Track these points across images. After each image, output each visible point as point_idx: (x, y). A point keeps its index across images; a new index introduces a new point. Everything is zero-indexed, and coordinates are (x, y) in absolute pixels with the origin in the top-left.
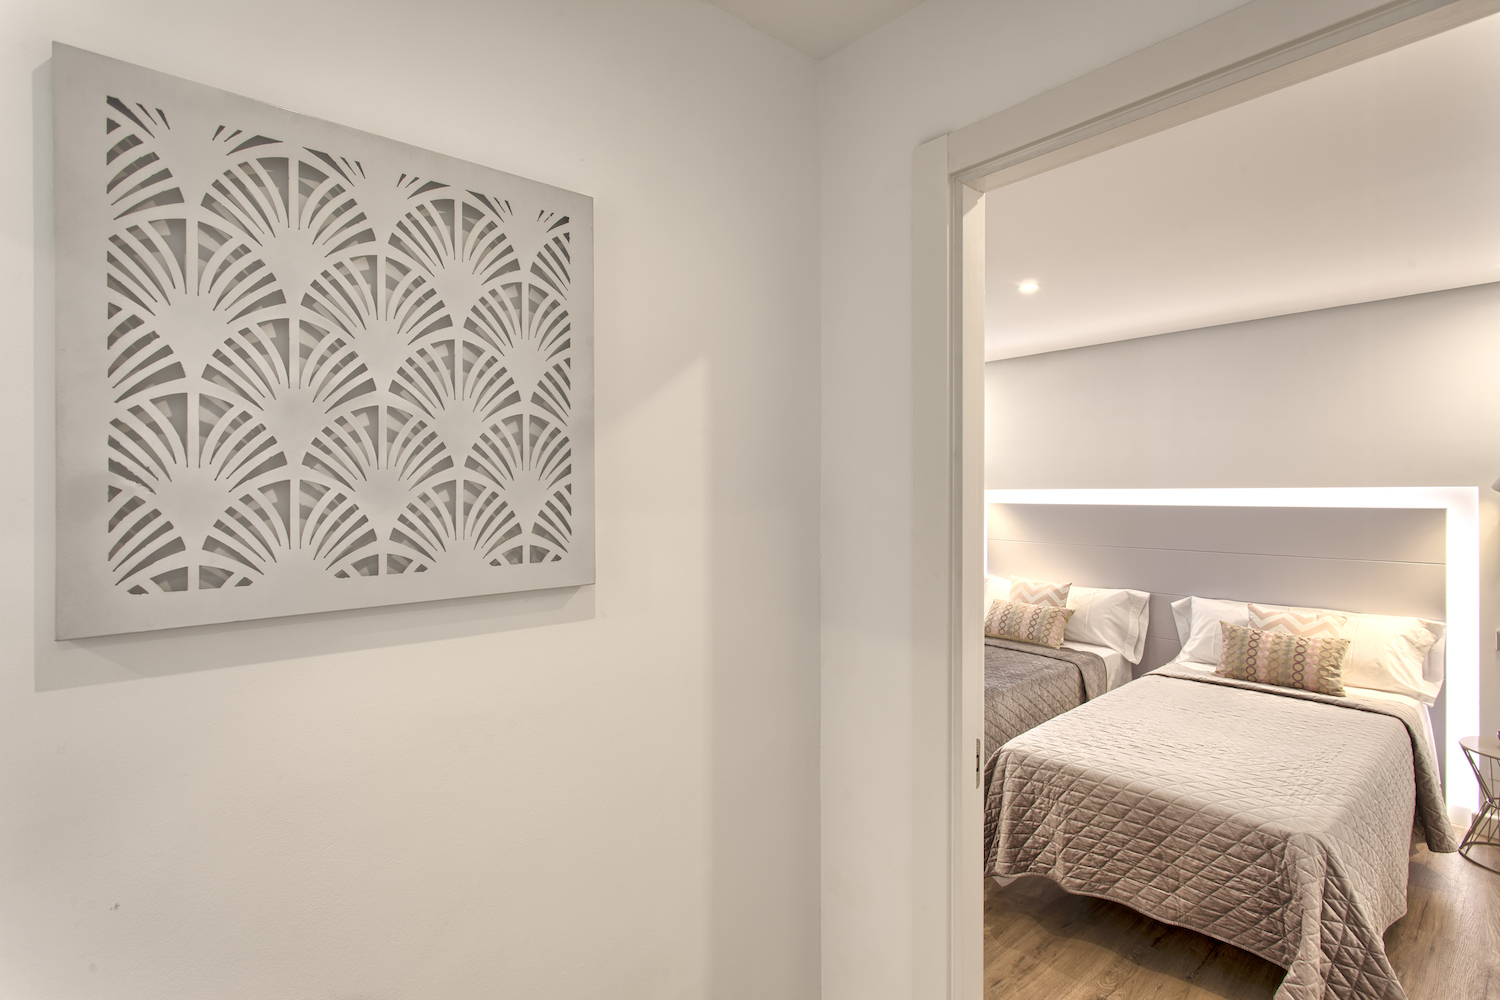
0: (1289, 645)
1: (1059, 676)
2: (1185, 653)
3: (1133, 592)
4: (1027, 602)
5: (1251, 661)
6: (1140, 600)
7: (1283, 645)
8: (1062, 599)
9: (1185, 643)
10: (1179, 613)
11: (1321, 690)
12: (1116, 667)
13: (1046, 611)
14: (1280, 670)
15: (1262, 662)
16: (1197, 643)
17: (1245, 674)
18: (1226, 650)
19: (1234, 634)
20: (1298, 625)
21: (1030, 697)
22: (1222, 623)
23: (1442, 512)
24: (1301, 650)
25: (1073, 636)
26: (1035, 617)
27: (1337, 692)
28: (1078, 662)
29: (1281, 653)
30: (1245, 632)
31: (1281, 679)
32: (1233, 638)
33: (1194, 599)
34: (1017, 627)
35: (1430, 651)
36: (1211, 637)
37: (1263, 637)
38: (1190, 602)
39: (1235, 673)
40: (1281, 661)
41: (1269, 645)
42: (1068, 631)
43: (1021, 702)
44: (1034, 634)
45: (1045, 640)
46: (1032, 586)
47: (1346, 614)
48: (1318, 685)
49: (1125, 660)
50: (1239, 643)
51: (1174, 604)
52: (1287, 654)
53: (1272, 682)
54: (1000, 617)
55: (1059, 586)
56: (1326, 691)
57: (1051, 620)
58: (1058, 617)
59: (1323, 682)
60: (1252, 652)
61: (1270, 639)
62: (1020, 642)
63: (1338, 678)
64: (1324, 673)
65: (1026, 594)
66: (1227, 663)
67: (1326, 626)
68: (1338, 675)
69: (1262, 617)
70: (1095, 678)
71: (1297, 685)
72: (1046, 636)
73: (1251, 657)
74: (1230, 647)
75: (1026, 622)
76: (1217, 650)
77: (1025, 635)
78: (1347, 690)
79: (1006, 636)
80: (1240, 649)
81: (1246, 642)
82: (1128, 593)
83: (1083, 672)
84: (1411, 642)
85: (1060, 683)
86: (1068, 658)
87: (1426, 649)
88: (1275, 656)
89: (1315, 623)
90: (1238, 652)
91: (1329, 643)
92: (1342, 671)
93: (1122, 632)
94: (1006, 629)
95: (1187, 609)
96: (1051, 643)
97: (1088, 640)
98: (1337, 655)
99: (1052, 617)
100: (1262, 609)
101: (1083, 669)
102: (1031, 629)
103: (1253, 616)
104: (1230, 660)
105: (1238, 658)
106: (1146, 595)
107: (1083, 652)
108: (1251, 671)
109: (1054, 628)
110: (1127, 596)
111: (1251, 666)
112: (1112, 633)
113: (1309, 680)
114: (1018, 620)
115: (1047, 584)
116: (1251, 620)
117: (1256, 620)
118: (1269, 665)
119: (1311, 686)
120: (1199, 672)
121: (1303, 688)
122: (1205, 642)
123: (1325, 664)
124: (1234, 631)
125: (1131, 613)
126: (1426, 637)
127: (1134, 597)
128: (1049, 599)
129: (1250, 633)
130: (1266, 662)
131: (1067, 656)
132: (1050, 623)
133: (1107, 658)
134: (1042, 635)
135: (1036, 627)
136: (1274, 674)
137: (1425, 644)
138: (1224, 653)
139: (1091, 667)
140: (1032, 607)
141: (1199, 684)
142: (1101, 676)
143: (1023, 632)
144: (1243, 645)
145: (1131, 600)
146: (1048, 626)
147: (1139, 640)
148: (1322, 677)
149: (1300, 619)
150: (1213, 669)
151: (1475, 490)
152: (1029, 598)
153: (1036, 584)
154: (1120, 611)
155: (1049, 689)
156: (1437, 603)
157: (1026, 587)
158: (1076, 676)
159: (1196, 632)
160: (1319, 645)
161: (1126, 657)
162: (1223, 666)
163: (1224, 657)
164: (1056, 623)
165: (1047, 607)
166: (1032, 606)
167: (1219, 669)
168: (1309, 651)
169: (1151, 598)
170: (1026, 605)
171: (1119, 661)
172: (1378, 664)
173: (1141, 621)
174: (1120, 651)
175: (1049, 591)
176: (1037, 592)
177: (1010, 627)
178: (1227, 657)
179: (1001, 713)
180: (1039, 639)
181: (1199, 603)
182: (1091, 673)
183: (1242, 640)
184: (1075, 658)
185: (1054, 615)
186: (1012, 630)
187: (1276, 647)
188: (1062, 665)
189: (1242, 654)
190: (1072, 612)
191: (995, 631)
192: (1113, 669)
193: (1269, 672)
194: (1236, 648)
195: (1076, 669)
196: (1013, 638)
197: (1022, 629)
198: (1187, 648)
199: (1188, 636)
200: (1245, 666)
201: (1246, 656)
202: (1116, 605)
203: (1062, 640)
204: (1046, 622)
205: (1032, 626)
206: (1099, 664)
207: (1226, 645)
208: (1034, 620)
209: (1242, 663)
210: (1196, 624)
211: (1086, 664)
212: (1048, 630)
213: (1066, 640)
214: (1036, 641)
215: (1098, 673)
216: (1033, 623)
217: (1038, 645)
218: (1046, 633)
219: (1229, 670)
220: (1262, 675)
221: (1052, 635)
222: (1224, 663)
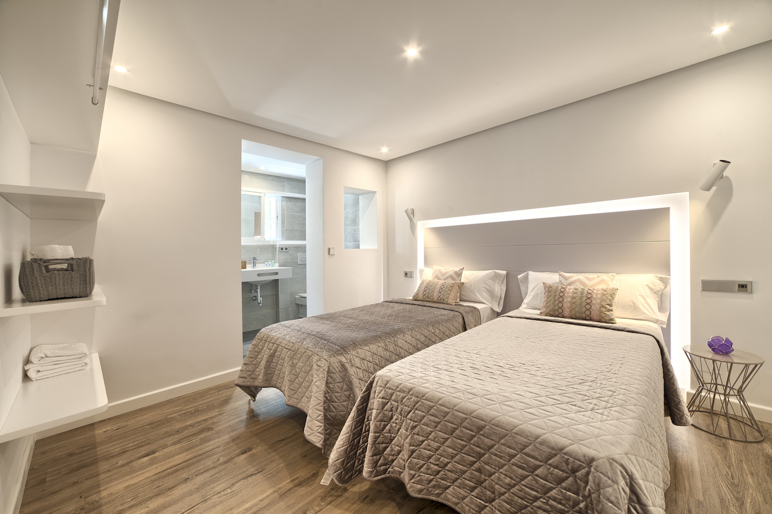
0: (582, 293)
1: (448, 320)
2: (524, 304)
3: (498, 271)
4: (440, 279)
5: (560, 305)
6: (501, 275)
7: (579, 294)
8: (458, 277)
9: (525, 298)
10: (522, 282)
11: (602, 320)
12: (487, 314)
13: (448, 284)
14: (577, 309)
15: (567, 305)
16: (531, 297)
17: (557, 313)
18: (546, 299)
19: (550, 289)
20: (587, 282)
21: (425, 334)
22: (544, 283)
23: (668, 209)
24: (589, 296)
25: (465, 298)
26: (443, 287)
27: (611, 321)
28: (462, 312)
29: (577, 298)
30: (557, 288)
31: (578, 315)
32: (550, 292)
33: (530, 273)
34: (432, 294)
35: (662, 294)
36: (538, 293)
37: (567, 290)
38: (528, 275)
39: (551, 313)
40: (578, 303)
41: (570, 294)
42: (462, 295)
43: (418, 337)
44: (441, 297)
45: (446, 300)
46: (443, 271)
47: (614, 274)
48: (600, 317)
49: (493, 310)
50: (554, 294)
51: (519, 277)
52: (581, 299)
53: (572, 317)
54: (424, 288)
55: (457, 269)
56: (605, 320)
57: (450, 288)
58: (456, 286)
59: (603, 315)
60: (561, 299)
61: (571, 291)
62: (434, 302)
63: (612, 312)
64: (603, 309)
65: (439, 275)
66: (546, 307)
67: (603, 281)
68: (612, 310)
69: (566, 279)
70: (473, 321)
71: (587, 318)
72: (447, 298)
73: (560, 302)
74: (548, 297)
75: (437, 290)
76: (541, 302)
77: (436, 298)
78: (617, 320)
79: (426, 299)
80: (554, 298)
81: (557, 294)
82: (495, 272)
83: (465, 317)
84: (652, 289)
85: (448, 325)
86: (456, 310)
87: (660, 293)
88: (574, 300)
89: (597, 280)
90: (553, 300)
91: (606, 291)
92: (613, 308)
93: (491, 293)
94: (426, 295)
95: (526, 278)
96: (450, 302)
97: (473, 300)
98: (610, 298)
99: (451, 287)
100: (567, 275)
102: (440, 294)
103: (562, 279)
104: (548, 305)
105: (553, 303)
106: (504, 272)
107: (467, 306)
108: (560, 311)
109: (452, 293)
110: (494, 274)
111: (560, 308)
112: (486, 295)
113: (595, 314)
114: (433, 290)
115: (451, 269)
116: (560, 281)
117: (563, 281)
118: (571, 306)
119: (595, 318)
120: (530, 314)
121: (591, 320)
122: (536, 296)
123: (604, 303)
124: (551, 287)
125: (496, 283)
126: (660, 285)
127: (498, 274)
128: (451, 277)
129: (560, 288)
130: (569, 304)
131: (457, 308)
132: (450, 290)
133: (482, 309)
134: (445, 297)
135: (442, 293)
136: (574, 312)
137: (659, 290)
138: (545, 301)
139: (471, 314)
140: (442, 282)
141: (529, 320)
142: (477, 319)
143: (435, 297)
144: (556, 295)
145: (497, 276)
146: (449, 292)
147: (500, 298)
148: (602, 312)
149: (587, 278)
150: (538, 312)
151: (687, 194)
152: (441, 278)
153: (445, 270)
154: (490, 282)
155: (441, 328)
156: (665, 265)
157: (440, 271)
158: (461, 320)
159: (530, 291)
160: (600, 292)
161: (493, 308)
162: (544, 309)
163: (545, 303)
164: (454, 290)
165: (451, 281)
166: (441, 281)
167: (542, 311)
168: (594, 296)
169: (507, 275)
170: (439, 281)
171: (489, 311)
172: (633, 303)
173: (502, 288)
174: (490, 305)
175: (452, 273)
176: (446, 273)
177: (429, 294)
178: (547, 303)
179: (401, 345)
181: (532, 275)
182: (470, 317)
183: (555, 292)
184: (461, 310)
185: (452, 285)
186: (430, 295)
187: (575, 295)
188: (452, 314)
189: (555, 300)
190: (463, 283)
191: (420, 297)
192: (483, 315)
193: (571, 311)
194: (552, 297)
195: (461, 316)
196: (430, 300)
197: (435, 295)
198: (525, 301)
199: (526, 294)
200: (557, 308)
201: (557, 302)
202: (489, 279)
203: (459, 300)
204: (447, 290)
205: (440, 292)
206: (476, 313)
207: (546, 296)
208: (442, 289)
209: (555, 306)
210: (531, 286)
211: (468, 313)
212: (448, 294)
213: (460, 300)
214: (442, 301)
215: (474, 318)
216: (441, 290)
217: (443, 303)
218: (447, 296)
219: (548, 311)
220: (566, 313)
221: (450, 297)
222: (544, 307)
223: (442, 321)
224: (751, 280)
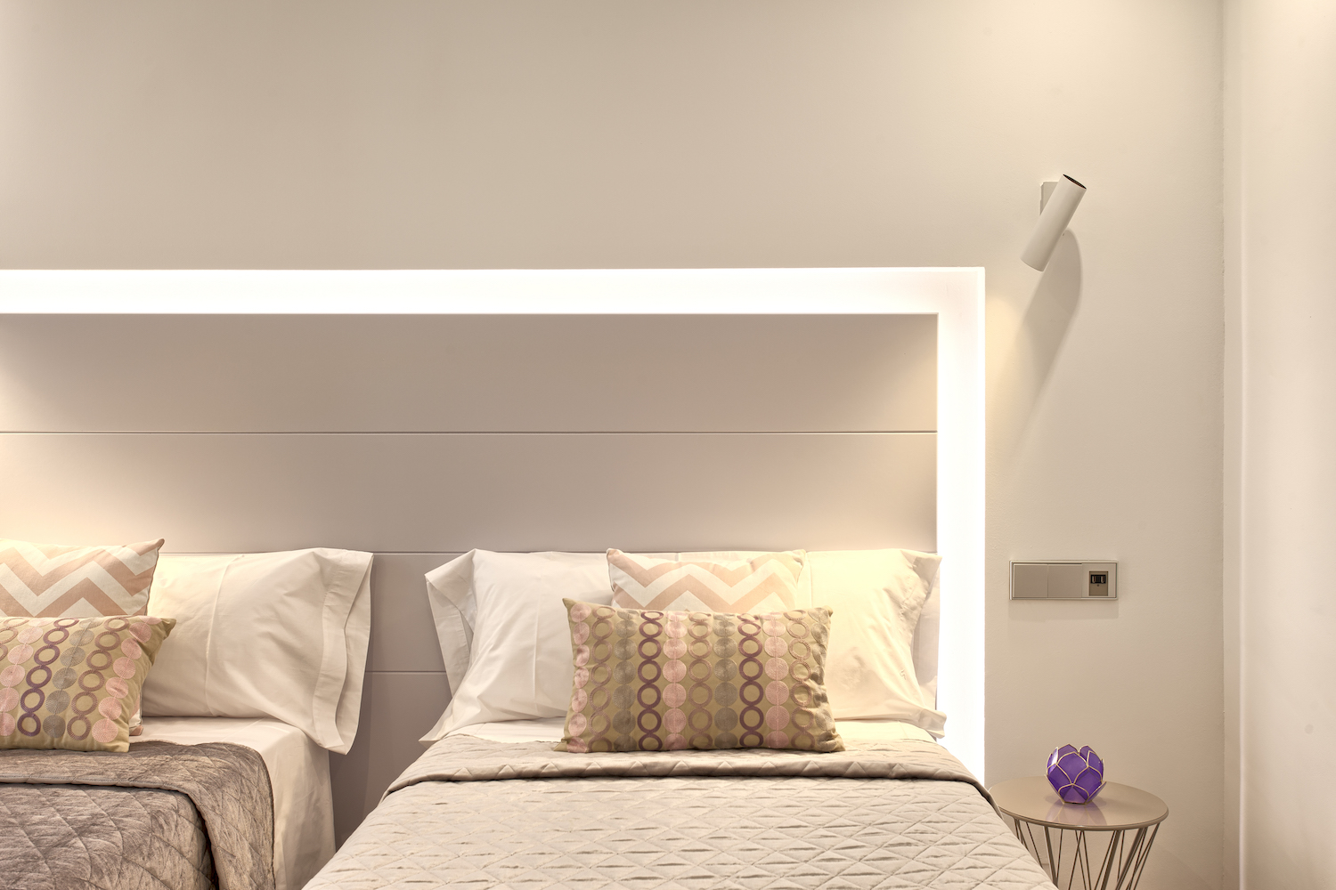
0: (724, 639)
1: (127, 854)
2: (467, 700)
3: (332, 554)
4: (20, 611)
5: (649, 696)
6: (346, 572)
7: (713, 640)
8: (133, 590)
9: (462, 676)
10: (444, 599)
11: (799, 743)
12: (293, 775)
13: (82, 633)
14: (714, 708)
15: (673, 695)
16: (497, 668)
17: (636, 734)
18: (586, 673)
19: (601, 630)
20: (719, 588)
22: (568, 604)
23: (931, 320)
24: (751, 647)
25: (170, 703)
26: (47, 655)
27: (825, 743)
28: (190, 787)
29: (712, 661)
30: (624, 620)
31: (716, 733)
32: (601, 641)
33: (481, 556)
35: (920, 617)
37: (668, 628)
38: (470, 565)
39: (614, 735)
40: (714, 683)
41: (683, 647)
42: (157, 686)
44: (43, 714)
45: (79, 728)
46: (39, 559)
47: (800, 553)
48: (794, 731)
49: (314, 747)
50: (618, 651)
51: (432, 576)
52: (723, 663)
53: (696, 743)
55: (124, 551)
56: (807, 742)
57: (99, 660)
58: (124, 647)
59: (802, 721)
60: (649, 672)
61: (683, 631)
63: (824, 705)
64: (802, 699)
65: (17, 588)
66: (590, 711)
67: (771, 583)
68: (824, 698)
69: (644, 579)
70: (244, 824)
71: (752, 739)
72: (81, 715)
73: (649, 684)
74: (598, 663)
75: (12, 677)
77: (10, 722)
78: (845, 733)
80: (622, 666)
81: (633, 647)
82: (318, 558)
83: (210, 817)
84: (896, 602)
86: (157, 780)
87: (914, 615)
88: (700, 672)
89: (752, 581)
90: (618, 675)
91: (798, 622)
92: (826, 688)
93: (303, 663)
95: (464, 582)
96: (101, 734)
97: (214, 707)
98: (815, 648)
99: (103, 650)
100: (644, 561)
101: (206, 804)
102: (32, 701)
103: (624, 580)
104: (600, 700)
105: (620, 691)
106: (363, 559)
107: (202, 749)
108: (649, 721)
109: (110, 684)
110: (316, 567)
111: (648, 709)
112: (278, 674)
113: (776, 723)
115: (87, 551)
116: (617, 589)
117: (633, 588)
118: (690, 699)
119: (777, 735)
120: (524, 750)
121: (762, 746)
122: (517, 664)
123: (802, 675)
124: (602, 620)
125: (326, 613)
126: (914, 588)
127: (335, 566)
128: (90, 592)
129: (635, 620)
130: (682, 692)
131: (155, 770)
132: (95, 670)
133: (271, 752)
134: (69, 714)
135: (48, 690)
136: (701, 722)
137: (914, 603)
138: (584, 686)
139: (231, 791)
140: (36, 626)
142: (259, 812)
144: (625, 656)
145: (327, 577)
146: (91, 681)
147: (347, 685)
148: (798, 710)
149: (718, 572)
150: (555, 734)
151: (980, 272)
152: (29, 602)
153: (51, 554)
154: (299, 611)
156: (925, 516)
157: (20, 566)
158: (186, 835)
159: (492, 640)
160: (782, 629)
161: (317, 738)
162: (582, 719)
163: (583, 695)
164: (118, 665)
165: (86, 619)
166: (35, 622)
167: (574, 731)
168: (768, 648)
169: (376, 567)
170: (19, 620)
171: (301, 754)
172: (858, 659)
173: (350, 632)
174: (302, 724)
175: (93, 571)
176: (53, 577)
178: (592, 695)
180: (60, 727)
181: (492, 566)
182: (233, 809)
183: (624, 642)
184: (179, 774)
185: (107, 641)
187: (700, 649)
188: (137, 806)
189: (628, 678)
190: (167, 627)
193: (690, 719)
194: (611, 665)
195: (187, 810)
198: (473, 688)
199: (466, 656)
200: (636, 710)
201: (636, 684)
202: (290, 594)
203: (137, 716)
204: (81, 668)
205: (36, 688)
206: (254, 778)
207: (588, 662)
208: (43, 666)
209: (628, 704)
210: (490, 621)
211: (215, 785)
212: (88, 692)
213: (147, 717)
214: (47, 738)
215: (249, 805)
216: (39, 677)
217: (55, 749)
218: (84, 703)
219: (599, 728)
220: (675, 729)
221: (101, 708)
222: (583, 712)
223: (97, 870)
224: (1114, 558)
